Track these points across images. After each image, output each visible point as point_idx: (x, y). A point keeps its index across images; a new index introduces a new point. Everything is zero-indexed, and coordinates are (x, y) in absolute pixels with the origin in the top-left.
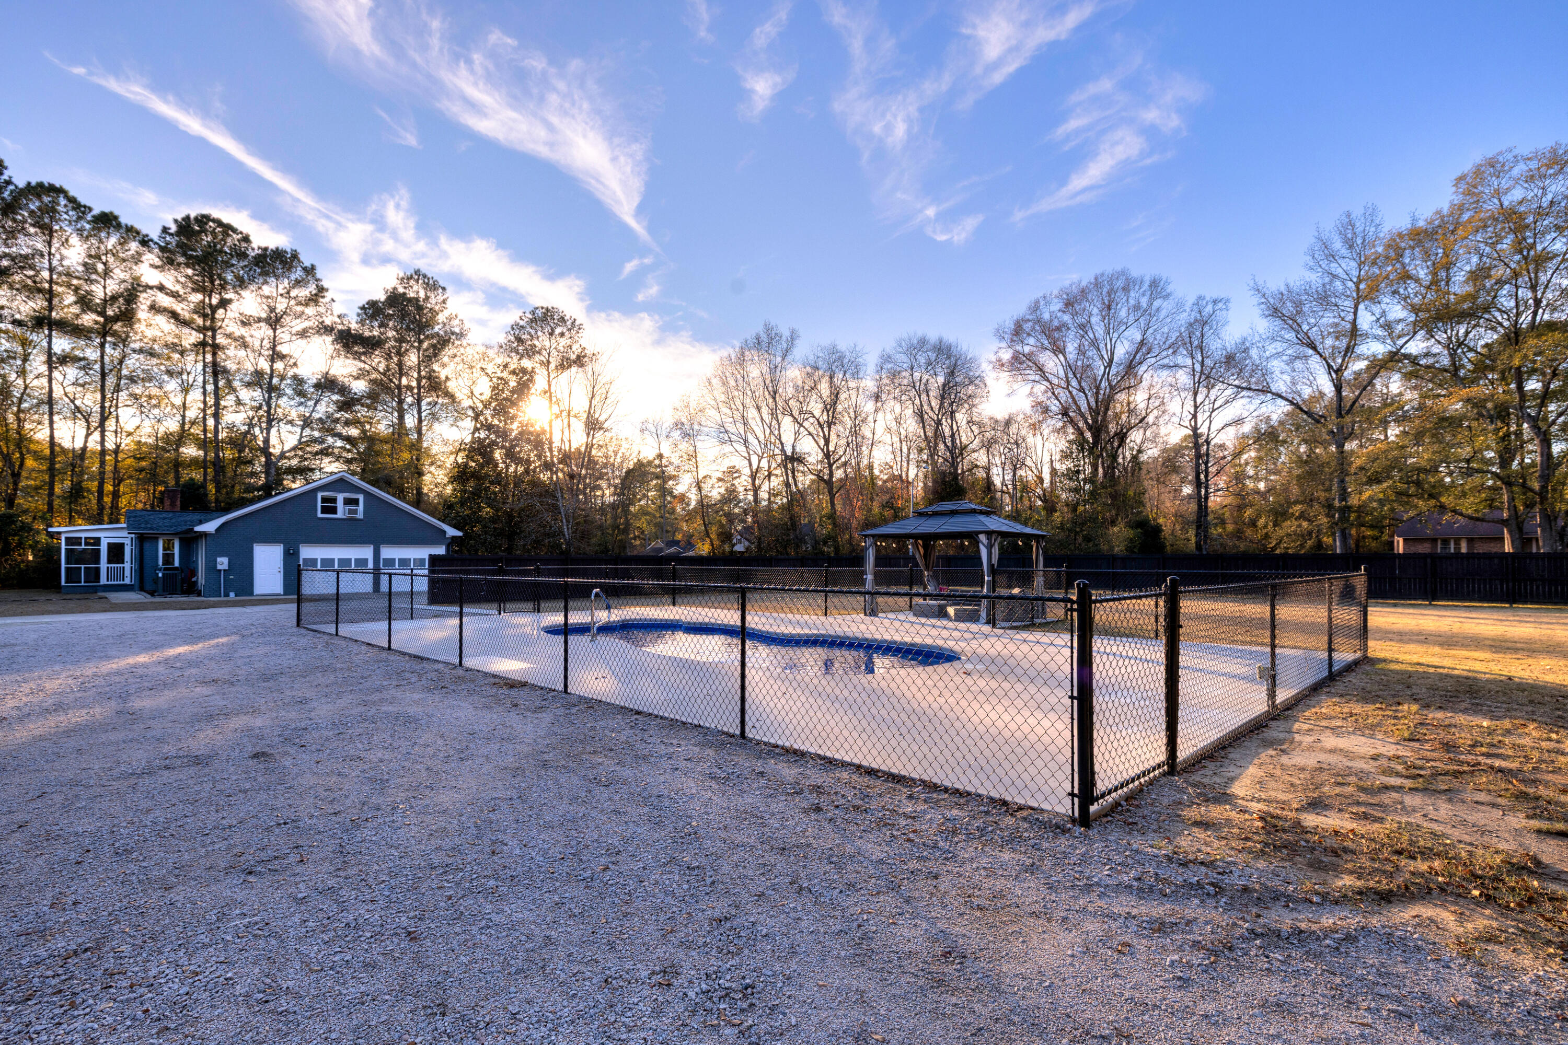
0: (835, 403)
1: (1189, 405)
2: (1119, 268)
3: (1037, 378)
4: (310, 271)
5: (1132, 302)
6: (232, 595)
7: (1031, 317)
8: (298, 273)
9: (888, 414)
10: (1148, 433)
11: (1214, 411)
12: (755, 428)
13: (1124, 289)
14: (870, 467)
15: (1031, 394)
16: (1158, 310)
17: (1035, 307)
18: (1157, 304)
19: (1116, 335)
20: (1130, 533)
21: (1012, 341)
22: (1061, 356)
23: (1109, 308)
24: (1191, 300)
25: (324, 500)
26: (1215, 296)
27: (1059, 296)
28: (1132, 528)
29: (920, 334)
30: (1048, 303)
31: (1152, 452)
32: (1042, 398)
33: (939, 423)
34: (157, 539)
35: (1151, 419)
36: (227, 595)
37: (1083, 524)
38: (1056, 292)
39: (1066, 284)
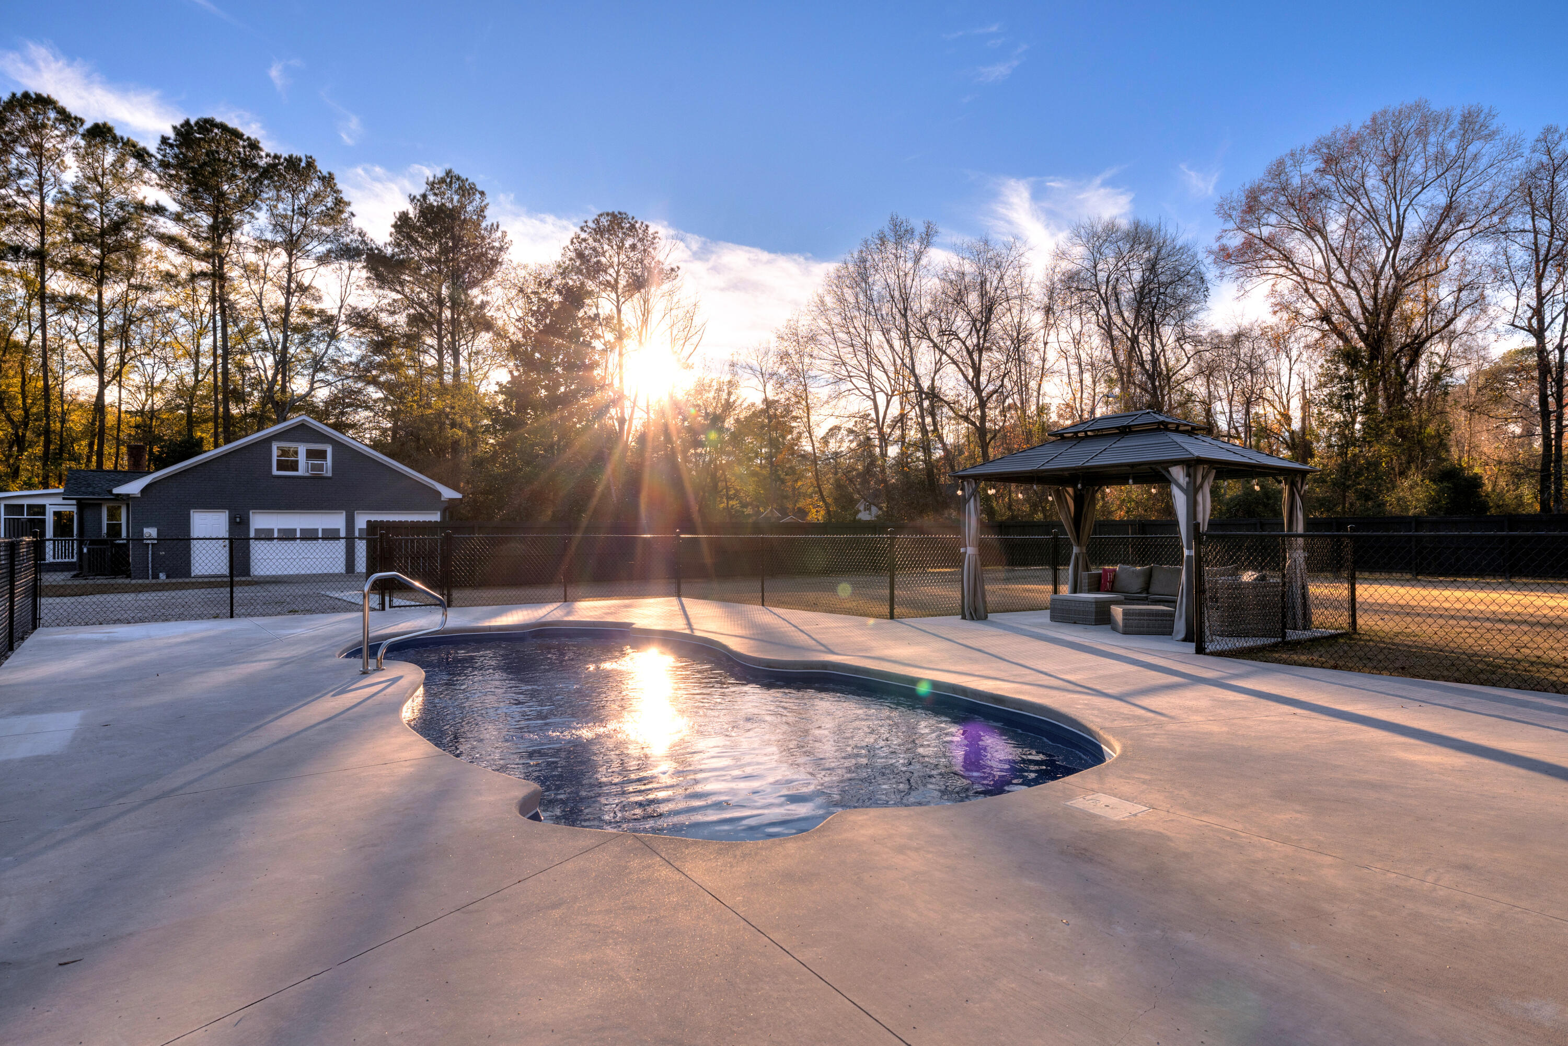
0: (988, 319)
1: (1529, 295)
2: (1410, 101)
3: (1282, 270)
4: (328, 180)
5: (1432, 150)
6: (162, 576)
7: (1272, 185)
8: (315, 186)
9: (1063, 332)
10: (1455, 345)
12: (884, 360)
13: (1419, 133)
14: (1042, 408)
15: (1273, 292)
16: (1475, 157)
17: (1278, 170)
18: (1472, 149)
19: (1405, 202)
20: (1431, 488)
21: (1243, 221)
22: (1319, 239)
23: (1395, 160)
25: (284, 452)
27: (1315, 150)
28: (1433, 480)
29: (1106, 220)
30: (1297, 163)
31: (1461, 374)
32: (1289, 297)
33: (1134, 340)
34: (100, 505)
35: (1459, 324)
36: (156, 576)
37: (1358, 473)
38: (1310, 143)
39: (1326, 132)
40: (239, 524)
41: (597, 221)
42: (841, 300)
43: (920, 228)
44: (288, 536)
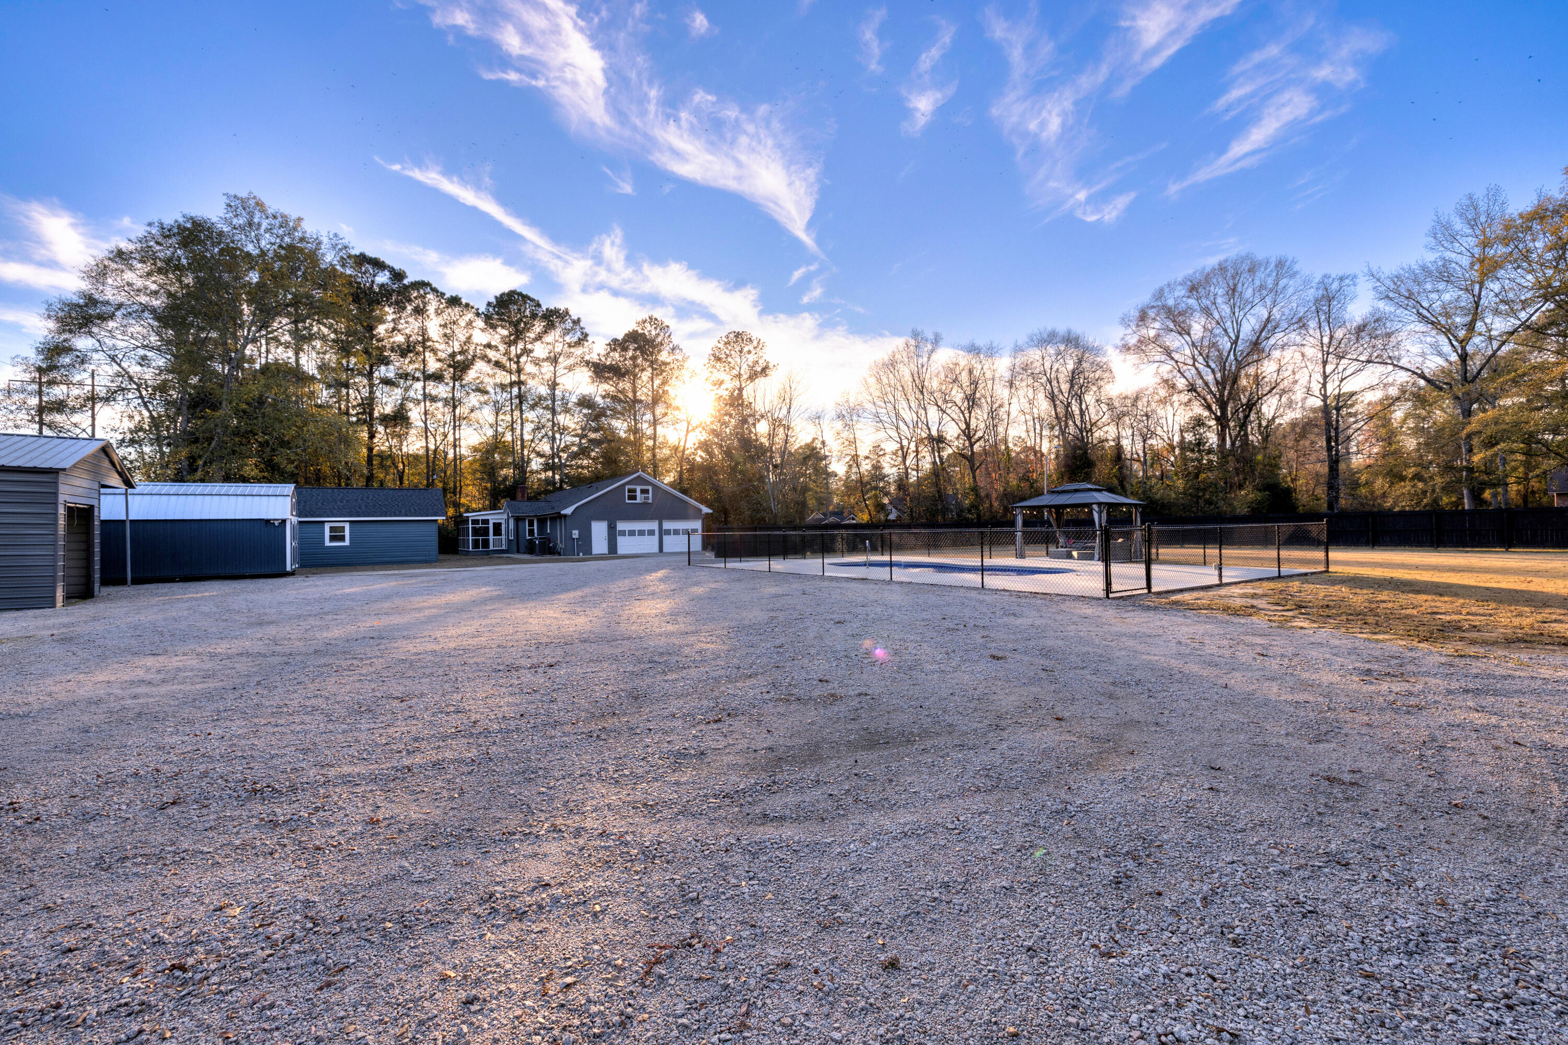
0: (974, 393)
1: (1318, 376)
2: (1243, 254)
3: (1163, 357)
4: (577, 322)
5: (1257, 283)
6: (577, 554)
7: (1155, 304)
8: (569, 324)
9: (1022, 399)
10: (1284, 399)
11: (1342, 380)
12: (905, 416)
13: (1249, 271)
14: (1005, 441)
15: (1158, 372)
16: (1284, 288)
17: (1160, 294)
18: (1282, 283)
19: (1242, 314)
20: (1259, 496)
21: (1137, 327)
22: (1186, 337)
23: (1234, 289)
24: (1318, 278)
25: (630, 491)
26: (1341, 274)
27: (1183, 283)
28: (1260, 490)
29: (1049, 329)
30: (1172, 290)
32: (1168, 376)
33: (1069, 404)
35: (1284, 386)
36: (574, 555)
37: (1205, 490)
38: (1180, 279)
39: (1190, 272)
40: (612, 529)
41: (727, 337)
42: (879, 380)
43: (931, 336)
44: (632, 533)
